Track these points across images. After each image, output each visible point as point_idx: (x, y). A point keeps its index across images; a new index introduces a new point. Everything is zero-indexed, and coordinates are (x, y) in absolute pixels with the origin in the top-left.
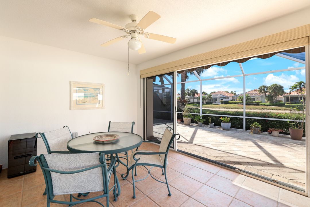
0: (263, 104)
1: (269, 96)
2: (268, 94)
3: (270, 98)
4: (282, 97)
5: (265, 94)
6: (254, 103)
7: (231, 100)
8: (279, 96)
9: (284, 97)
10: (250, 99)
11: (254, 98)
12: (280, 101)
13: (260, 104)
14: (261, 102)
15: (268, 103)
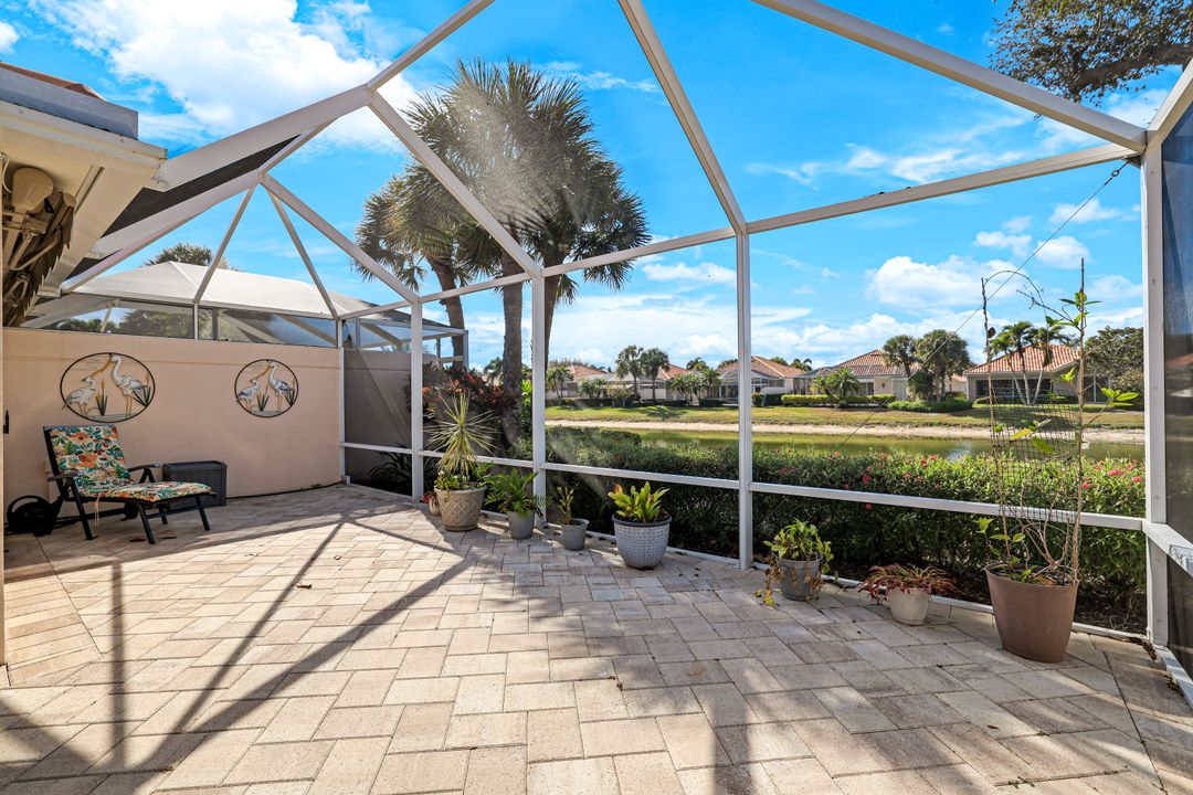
0: (901, 404)
1: (919, 373)
2: (916, 367)
3: (924, 383)
4: (964, 379)
5: (908, 370)
6: (869, 402)
7: (791, 393)
8: (954, 376)
9: (969, 377)
10: (856, 387)
11: (871, 384)
12: (955, 394)
13: (890, 405)
14: (893, 399)
15: (918, 402)
